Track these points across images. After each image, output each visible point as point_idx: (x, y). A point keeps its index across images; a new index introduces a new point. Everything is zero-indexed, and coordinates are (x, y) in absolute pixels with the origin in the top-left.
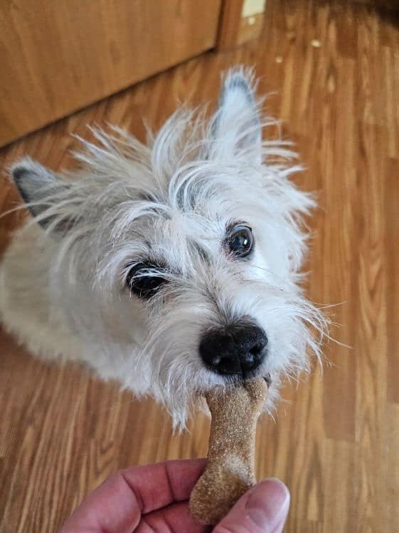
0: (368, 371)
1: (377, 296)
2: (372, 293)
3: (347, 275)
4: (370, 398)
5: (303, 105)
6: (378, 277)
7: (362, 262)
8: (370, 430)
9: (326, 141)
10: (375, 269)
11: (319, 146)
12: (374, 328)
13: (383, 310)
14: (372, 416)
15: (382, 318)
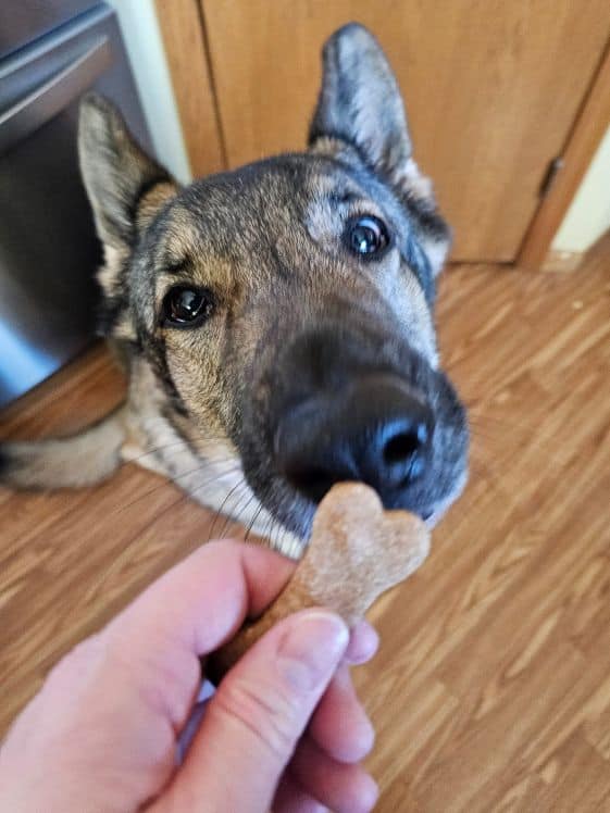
0: (435, 634)
1: (500, 578)
2: (497, 572)
3: (483, 540)
4: (418, 657)
5: (569, 360)
6: (516, 563)
7: (510, 538)
8: (396, 682)
9: (565, 407)
10: (519, 553)
11: (554, 407)
12: (474, 602)
13: (500, 591)
14: (407, 673)
15: (489, 600)
